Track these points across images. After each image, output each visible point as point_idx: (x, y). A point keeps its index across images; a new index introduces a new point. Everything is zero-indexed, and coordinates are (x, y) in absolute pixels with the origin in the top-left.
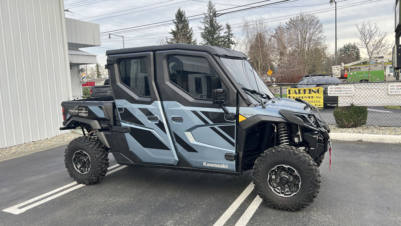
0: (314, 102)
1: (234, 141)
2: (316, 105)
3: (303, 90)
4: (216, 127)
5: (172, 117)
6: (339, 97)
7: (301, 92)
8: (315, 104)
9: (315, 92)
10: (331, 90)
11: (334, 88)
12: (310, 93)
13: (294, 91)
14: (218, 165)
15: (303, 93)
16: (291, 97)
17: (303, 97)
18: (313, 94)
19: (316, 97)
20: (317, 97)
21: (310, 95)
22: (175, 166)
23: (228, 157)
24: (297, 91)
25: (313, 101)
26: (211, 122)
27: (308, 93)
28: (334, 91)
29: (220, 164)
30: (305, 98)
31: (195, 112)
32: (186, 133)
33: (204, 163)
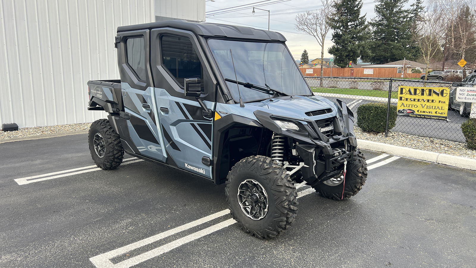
0: (434, 108)
1: (211, 143)
2: (437, 113)
3: (421, 90)
4: (195, 123)
5: (161, 107)
6: (472, 104)
7: (418, 92)
8: (435, 110)
9: (438, 94)
10: (462, 92)
11: (466, 91)
12: (430, 95)
13: (408, 90)
14: (197, 168)
15: (420, 94)
16: (403, 99)
17: (420, 100)
18: (434, 96)
19: (438, 101)
20: (440, 101)
21: (430, 98)
22: (164, 163)
23: (205, 161)
24: (412, 91)
25: (432, 107)
26: (191, 118)
27: (428, 95)
28: (466, 95)
29: (199, 168)
30: (422, 101)
31: (178, 103)
32: (171, 127)
33: (185, 164)
